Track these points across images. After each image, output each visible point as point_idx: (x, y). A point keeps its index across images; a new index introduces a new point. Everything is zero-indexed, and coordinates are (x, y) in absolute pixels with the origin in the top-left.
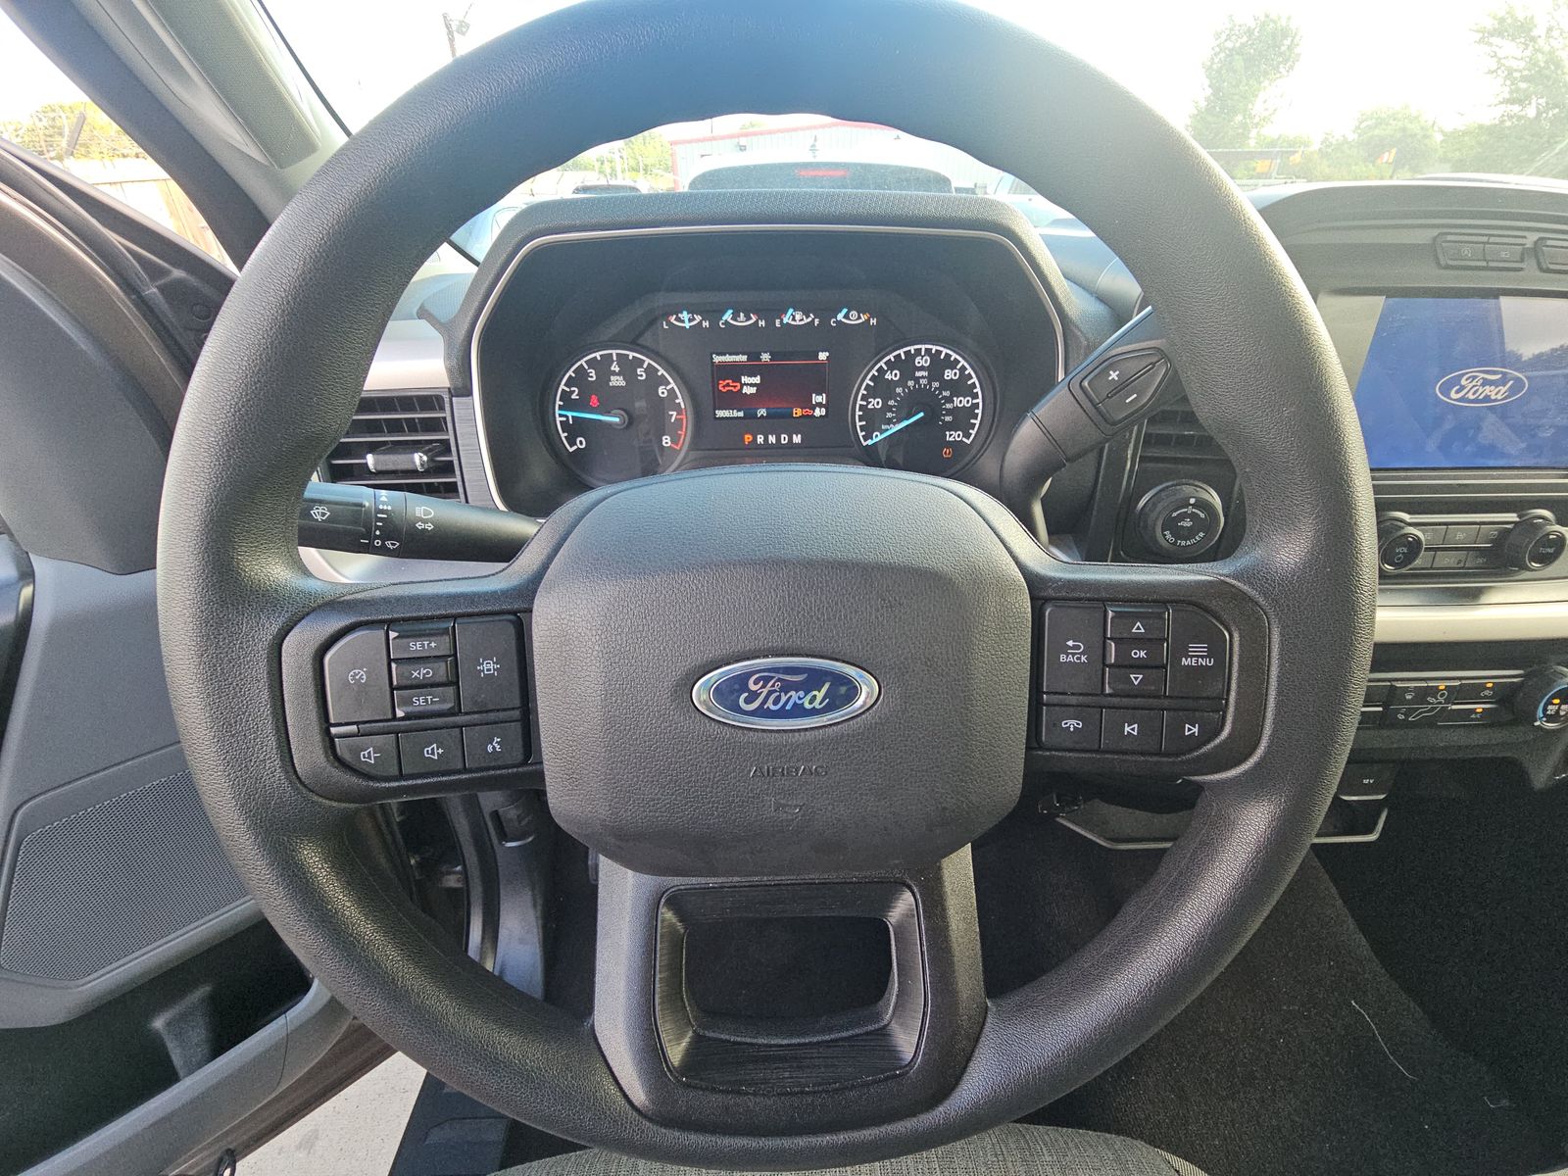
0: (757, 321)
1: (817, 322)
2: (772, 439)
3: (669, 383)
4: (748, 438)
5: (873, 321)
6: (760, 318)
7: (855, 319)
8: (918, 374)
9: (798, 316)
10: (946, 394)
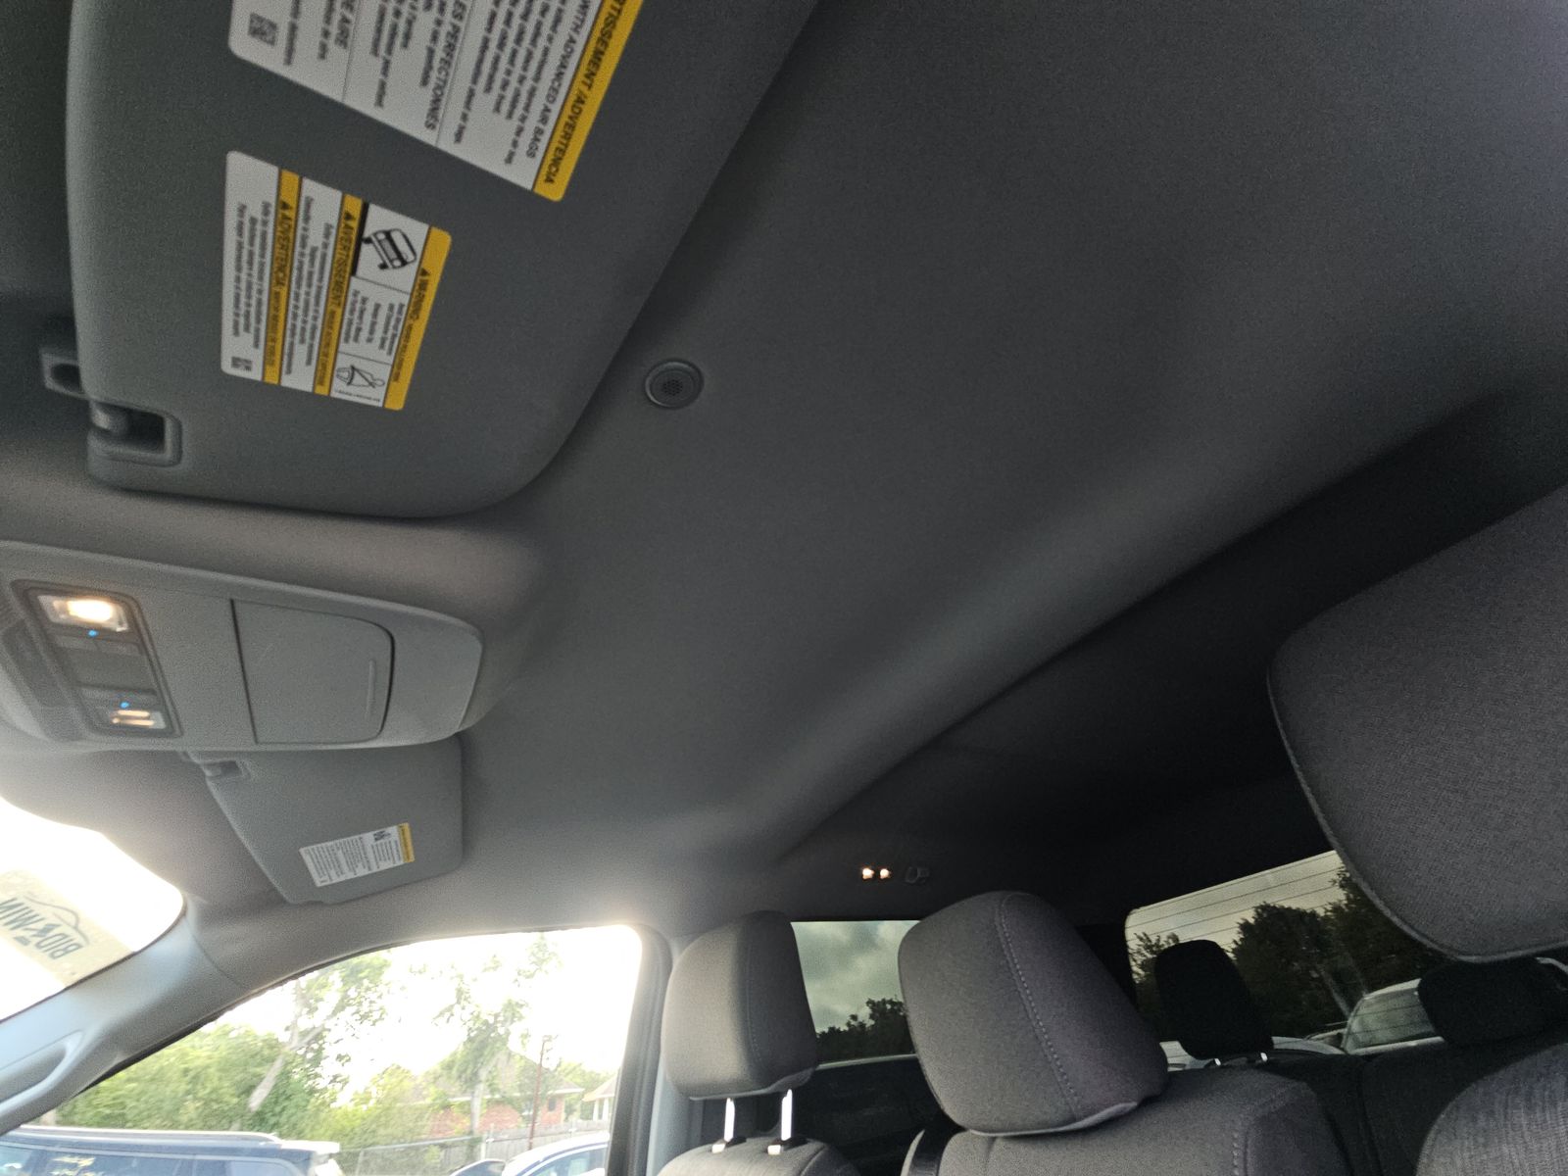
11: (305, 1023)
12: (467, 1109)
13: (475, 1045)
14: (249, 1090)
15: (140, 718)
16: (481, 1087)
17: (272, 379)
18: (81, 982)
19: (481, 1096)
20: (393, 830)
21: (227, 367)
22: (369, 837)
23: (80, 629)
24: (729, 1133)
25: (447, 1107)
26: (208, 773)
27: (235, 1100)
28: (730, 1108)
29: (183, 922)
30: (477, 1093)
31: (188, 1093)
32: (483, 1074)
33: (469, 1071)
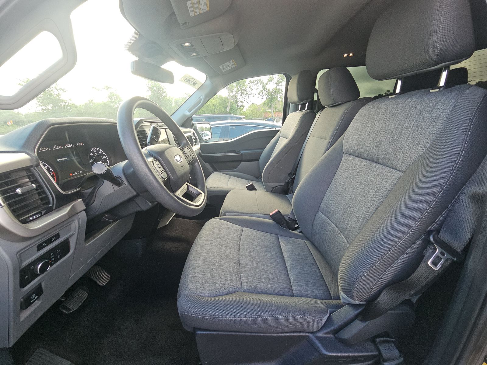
0: (61, 147)
1: (73, 146)
2: (76, 173)
3: (47, 165)
4: (71, 175)
5: (83, 144)
6: (61, 146)
7: (80, 144)
8: (95, 153)
9: (69, 145)
10: (101, 156)
11: (231, 94)
12: (271, 112)
13: (270, 99)
14: (226, 108)
15: (195, 54)
16: (273, 108)
17: (195, 15)
18: (198, 89)
19: (273, 110)
20: (231, 61)
21: (191, 16)
22: (228, 63)
23: (186, 46)
24: (299, 109)
25: (266, 112)
26: (204, 58)
27: (224, 110)
28: (300, 106)
29: (207, 79)
30: (272, 109)
31: (215, 109)
32: (273, 105)
33: (269, 105)
